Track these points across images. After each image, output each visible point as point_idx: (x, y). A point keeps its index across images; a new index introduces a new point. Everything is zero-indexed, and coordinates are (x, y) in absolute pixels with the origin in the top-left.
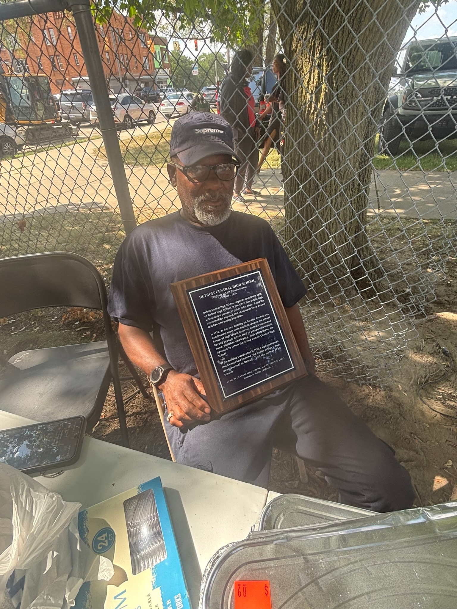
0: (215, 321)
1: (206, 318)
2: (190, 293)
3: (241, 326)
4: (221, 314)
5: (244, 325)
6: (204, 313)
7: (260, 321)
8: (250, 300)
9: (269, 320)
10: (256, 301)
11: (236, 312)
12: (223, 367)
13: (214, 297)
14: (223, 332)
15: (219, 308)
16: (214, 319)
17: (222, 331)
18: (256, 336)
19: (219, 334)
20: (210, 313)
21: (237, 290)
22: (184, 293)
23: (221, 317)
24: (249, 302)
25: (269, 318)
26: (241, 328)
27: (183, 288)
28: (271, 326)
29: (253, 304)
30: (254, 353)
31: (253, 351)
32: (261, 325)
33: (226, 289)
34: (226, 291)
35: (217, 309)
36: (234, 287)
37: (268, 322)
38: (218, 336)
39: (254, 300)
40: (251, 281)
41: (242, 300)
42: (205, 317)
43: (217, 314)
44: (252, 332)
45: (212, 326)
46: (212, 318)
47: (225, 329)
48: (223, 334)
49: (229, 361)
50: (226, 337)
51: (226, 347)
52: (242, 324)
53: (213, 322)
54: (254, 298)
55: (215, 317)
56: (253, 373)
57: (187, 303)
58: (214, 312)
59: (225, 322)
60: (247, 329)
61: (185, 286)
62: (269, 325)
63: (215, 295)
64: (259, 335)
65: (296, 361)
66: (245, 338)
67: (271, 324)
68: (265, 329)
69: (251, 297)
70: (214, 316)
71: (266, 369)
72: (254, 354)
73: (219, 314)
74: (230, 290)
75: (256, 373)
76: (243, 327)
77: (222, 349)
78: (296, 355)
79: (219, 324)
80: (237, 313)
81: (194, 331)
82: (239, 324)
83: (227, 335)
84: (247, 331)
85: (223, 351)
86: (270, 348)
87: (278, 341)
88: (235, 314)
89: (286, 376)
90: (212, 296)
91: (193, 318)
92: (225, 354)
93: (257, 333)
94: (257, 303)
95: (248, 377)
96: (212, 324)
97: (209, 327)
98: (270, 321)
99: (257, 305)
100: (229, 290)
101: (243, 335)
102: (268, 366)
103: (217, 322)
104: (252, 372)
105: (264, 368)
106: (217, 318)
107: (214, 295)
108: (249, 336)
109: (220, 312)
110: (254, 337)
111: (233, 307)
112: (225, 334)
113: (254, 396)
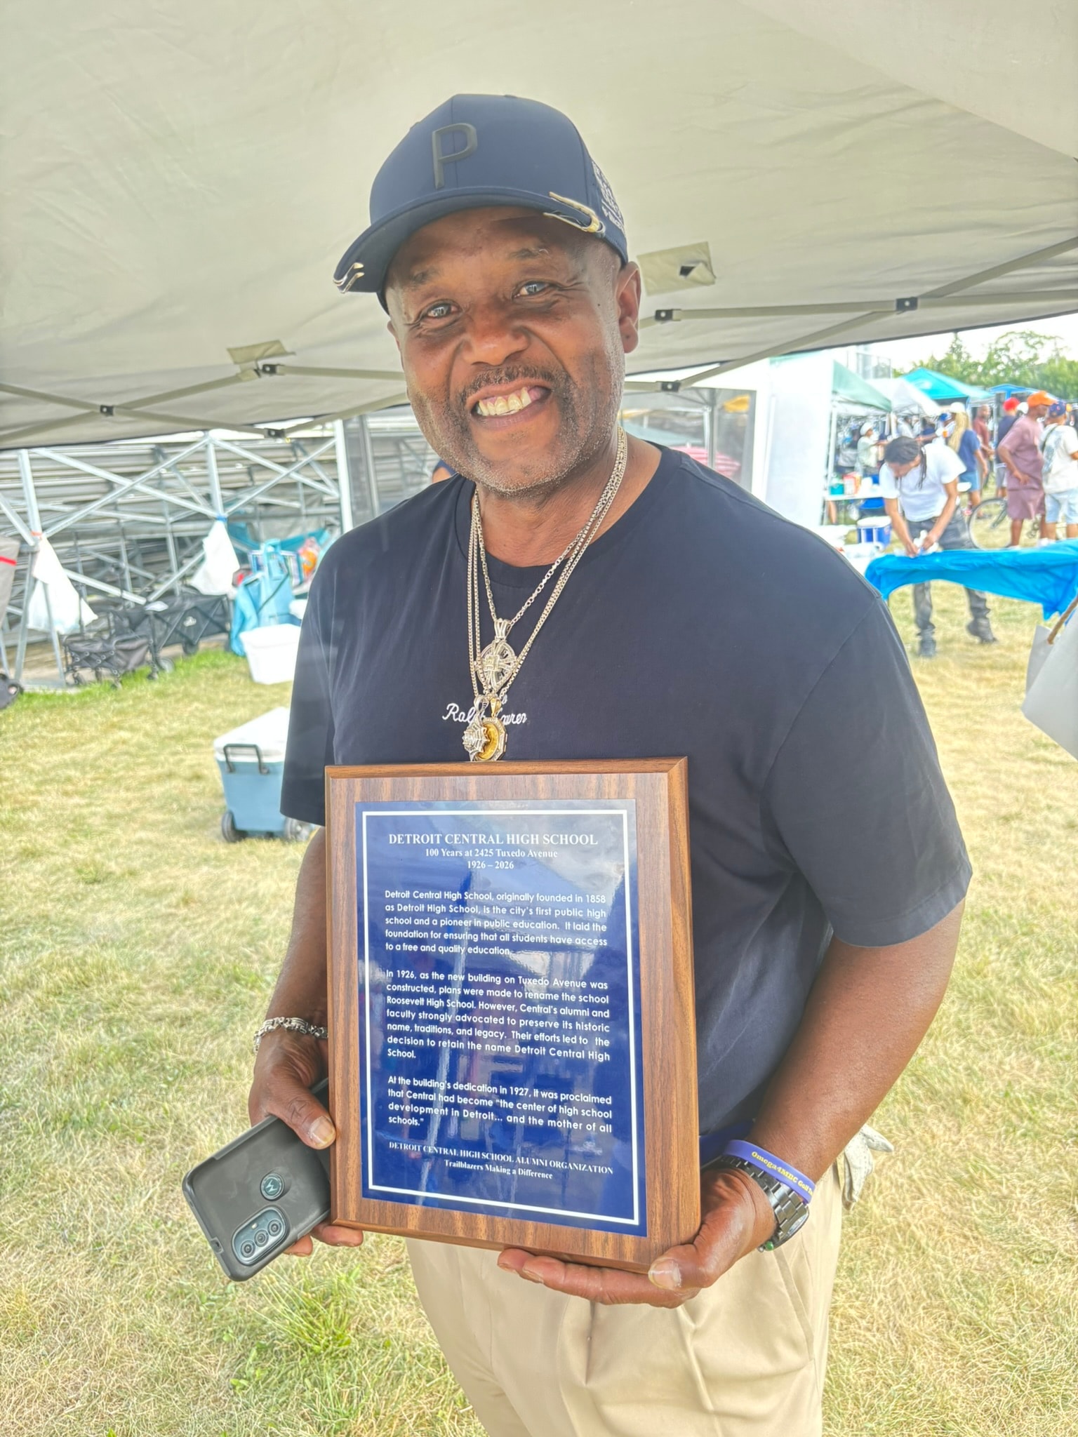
0: (415, 934)
1: (390, 915)
2: (365, 814)
3: (491, 986)
4: (439, 917)
5: (502, 987)
6: (390, 894)
7: (565, 996)
8: (554, 906)
9: (601, 1007)
10: (579, 921)
11: (489, 932)
12: (391, 1092)
13: (435, 852)
14: (428, 983)
15: (439, 895)
16: (412, 928)
17: (425, 976)
18: (533, 1043)
19: (411, 982)
20: (404, 902)
21: (519, 854)
22: (348, 807)
23: (437, 929)
24: (548, 912)
25: (606, 1000)
26: (489, 992)
27: (350, 790)
28: (604, 1036)
29: (562, 926)
30: (507, 1097)
31: (503, 1090)
32: (565, 1011)
33: (482, 839)
34: (481, 847)
35: (430, 895)
36: (511, 839)
37: (596, 1014)
38: (406, 988)
39: (568, 912)
40: (579, 839)
41: (526, 897)
42: (389, 908)
43: (425, 914)
44: (523, 1023)
45: (398, 947)
46: (410, 921)
47: (435, 975)
48: (425, 989)
49: (416, 1083)
50: (430, 1002)
51: (420, 1036)
52: (499, 983)
53: (406, 934)
54: (572, 906)
55: (418, 922)
56: (483, 1162)
57: (347, 844)
58: (418, 902)
59: (442, 949)
60: (510, 1008)
61: (358, 789)
62: (595, 1028)
63: (439, 847)
64: (547, 1045)
65: (656, 1204)
66: (493, 1034)
67: (606, 1028)
68: (574, 1032)
69: (563, 899)
70: (414, 915)
71: (528, 1173)
72: (503, 1103)
73: (432, 915)
74: (495, 847)
75: (489, 1168)
76: (497, 994)
77: (408, 1035)
78: (666, 1184)
79: (424, 948)
80: (494, 937)
81: (344, 941)
82: (488, 978)
83: (437, 997)
84: (505, 1014)
85: (409, 1041)
86: (572, 1112)
87: (609, 1101)
88: (484, 936)
89: (596, 1234)
90: (430, 846)
91: (350, 897)
92: (411, 1055)
93: (542, 1035)
94: (580, 927)
95: (460, 1165)
96: (401, 941)
97: (389, 947)
98: (607, 1014)
99: (573, 933)
100: (490, 846)
101: (488, 1020)
102: (540, 1168)
103: (419, 942)
104: (477, 1155)
105: (524, 1167)
106: (421, 928)
107: (434, 846)
108: (508, 1035)
109: (440, 909)
110: (523, 1044)
111: (487, 911)
112: (432, 989)
113: (461, 1234)
